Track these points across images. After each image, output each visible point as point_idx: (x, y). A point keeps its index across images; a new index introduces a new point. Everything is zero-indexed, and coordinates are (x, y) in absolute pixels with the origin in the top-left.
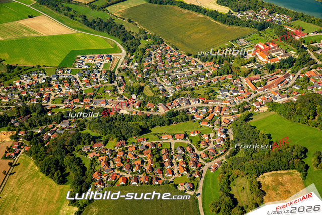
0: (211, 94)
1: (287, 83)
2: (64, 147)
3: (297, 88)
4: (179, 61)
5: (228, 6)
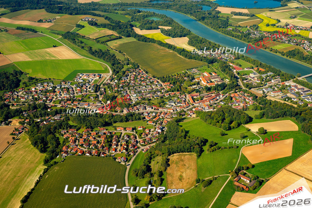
0: (162, 104)
1: (217, 100)
2: (49, 130)
3: (222, 103)
4: (146, 81)
5: (195, 47)
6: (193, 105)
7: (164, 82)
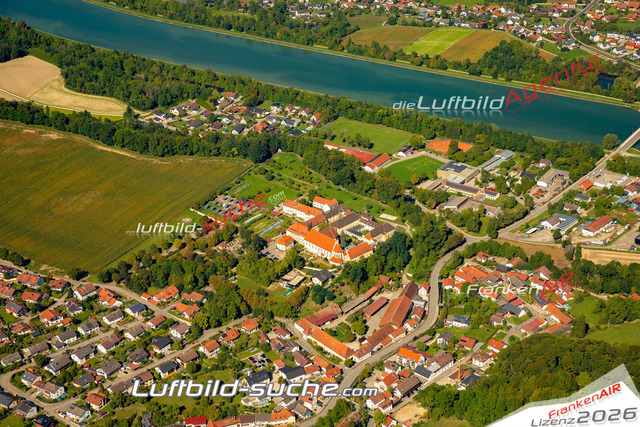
1: (424, 315)
3: (460, 325)
4: (54, 302)
5: (112, 96)
6: (352, 364)
7: (146, 291)
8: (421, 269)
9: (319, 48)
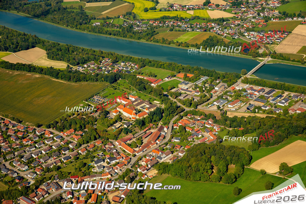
0: (84, 169)
1: (164, 137)
3: (177, 141)
4: (29, 136)
5: (63, 61)
6: (135, 156)
7: (63, 131)
8: (167, 121)
9: (143, 41)
